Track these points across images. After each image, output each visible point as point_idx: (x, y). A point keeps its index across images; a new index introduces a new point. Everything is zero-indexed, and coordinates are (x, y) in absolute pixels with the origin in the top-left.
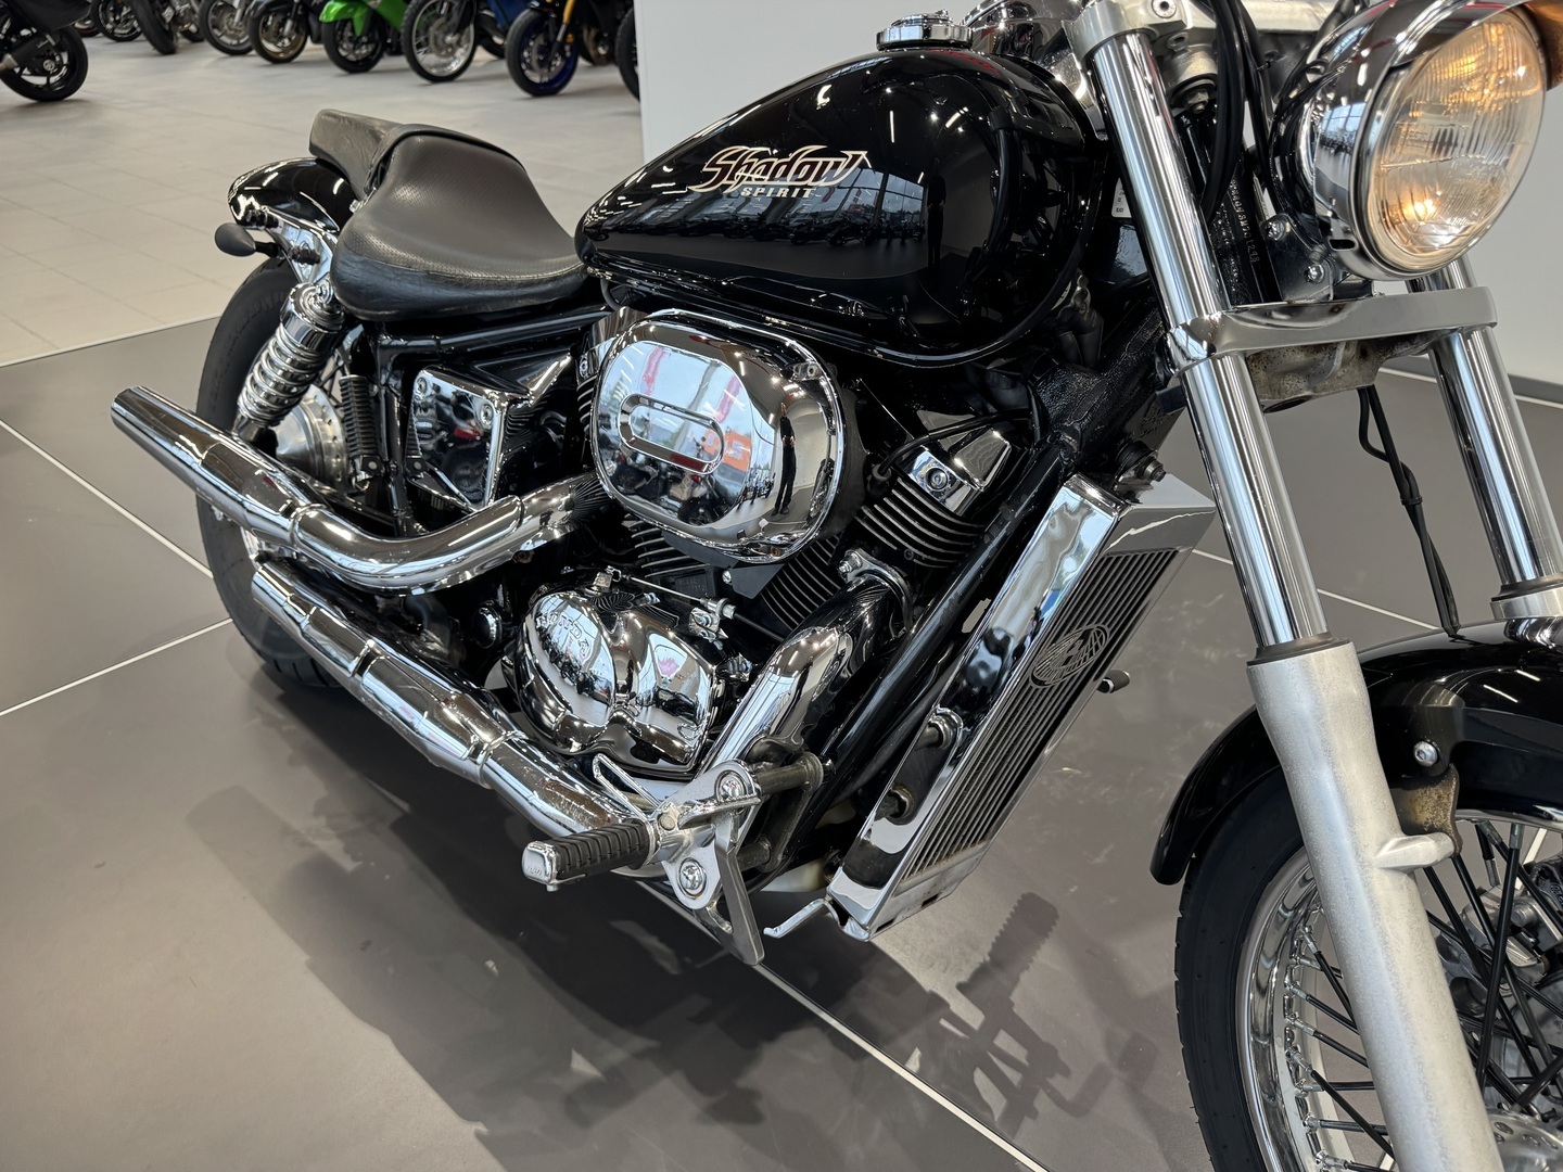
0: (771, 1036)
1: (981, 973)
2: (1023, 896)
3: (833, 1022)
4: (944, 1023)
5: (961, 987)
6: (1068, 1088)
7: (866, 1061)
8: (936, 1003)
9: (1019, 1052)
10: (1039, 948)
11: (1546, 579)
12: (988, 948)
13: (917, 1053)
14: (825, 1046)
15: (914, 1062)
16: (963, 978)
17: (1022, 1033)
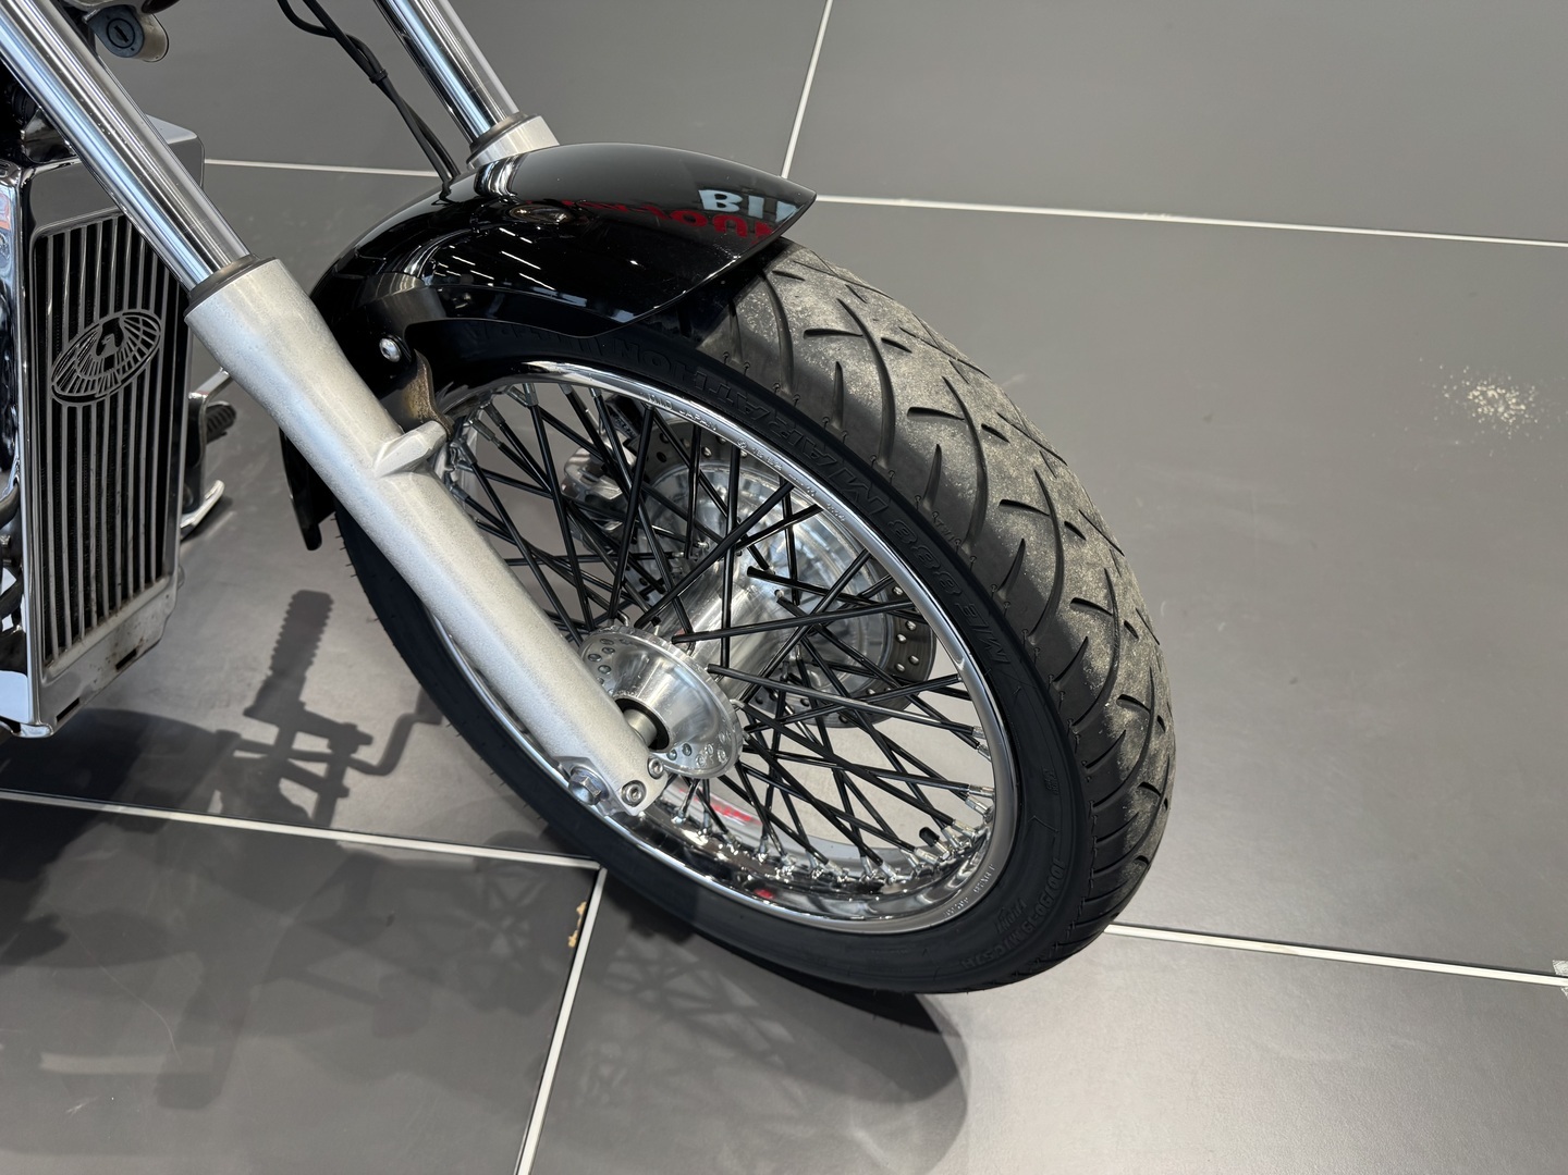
0: (53, 855)
1: (267, 688)
2: (294, 597)
3: (120, 809)
4: (239, 754)
5: (249, 713)
6: (370, 754)
7: (165, 828)
8: (227, 739)
9: (320, 745)
10: (319, 640)
11: (498, 126)
12: (268, 662)
13: (217, 795)
14: (116, 835)
15: (217, 804)
16: (249, 702)
17: (319, 726)
